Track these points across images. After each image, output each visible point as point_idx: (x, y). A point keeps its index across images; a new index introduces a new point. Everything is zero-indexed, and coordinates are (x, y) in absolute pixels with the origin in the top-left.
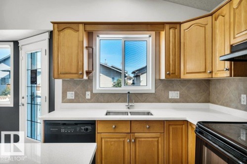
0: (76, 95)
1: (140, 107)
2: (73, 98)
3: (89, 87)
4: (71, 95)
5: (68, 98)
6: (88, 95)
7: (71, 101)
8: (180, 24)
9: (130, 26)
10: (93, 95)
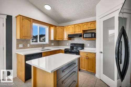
0: (23, 46)
1: (46, 48)
2: (22, 47)
3: (29, 42)
4: (21, 46)
5: (19, 47)
6: (29, 45)
7: (21, 48)
8: (56, 26)
9: (43, 23)
10: (30, 45)
